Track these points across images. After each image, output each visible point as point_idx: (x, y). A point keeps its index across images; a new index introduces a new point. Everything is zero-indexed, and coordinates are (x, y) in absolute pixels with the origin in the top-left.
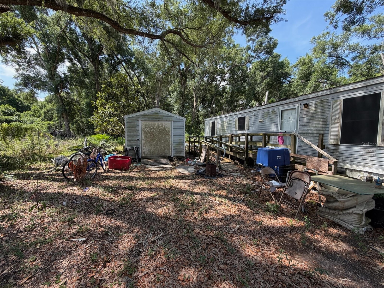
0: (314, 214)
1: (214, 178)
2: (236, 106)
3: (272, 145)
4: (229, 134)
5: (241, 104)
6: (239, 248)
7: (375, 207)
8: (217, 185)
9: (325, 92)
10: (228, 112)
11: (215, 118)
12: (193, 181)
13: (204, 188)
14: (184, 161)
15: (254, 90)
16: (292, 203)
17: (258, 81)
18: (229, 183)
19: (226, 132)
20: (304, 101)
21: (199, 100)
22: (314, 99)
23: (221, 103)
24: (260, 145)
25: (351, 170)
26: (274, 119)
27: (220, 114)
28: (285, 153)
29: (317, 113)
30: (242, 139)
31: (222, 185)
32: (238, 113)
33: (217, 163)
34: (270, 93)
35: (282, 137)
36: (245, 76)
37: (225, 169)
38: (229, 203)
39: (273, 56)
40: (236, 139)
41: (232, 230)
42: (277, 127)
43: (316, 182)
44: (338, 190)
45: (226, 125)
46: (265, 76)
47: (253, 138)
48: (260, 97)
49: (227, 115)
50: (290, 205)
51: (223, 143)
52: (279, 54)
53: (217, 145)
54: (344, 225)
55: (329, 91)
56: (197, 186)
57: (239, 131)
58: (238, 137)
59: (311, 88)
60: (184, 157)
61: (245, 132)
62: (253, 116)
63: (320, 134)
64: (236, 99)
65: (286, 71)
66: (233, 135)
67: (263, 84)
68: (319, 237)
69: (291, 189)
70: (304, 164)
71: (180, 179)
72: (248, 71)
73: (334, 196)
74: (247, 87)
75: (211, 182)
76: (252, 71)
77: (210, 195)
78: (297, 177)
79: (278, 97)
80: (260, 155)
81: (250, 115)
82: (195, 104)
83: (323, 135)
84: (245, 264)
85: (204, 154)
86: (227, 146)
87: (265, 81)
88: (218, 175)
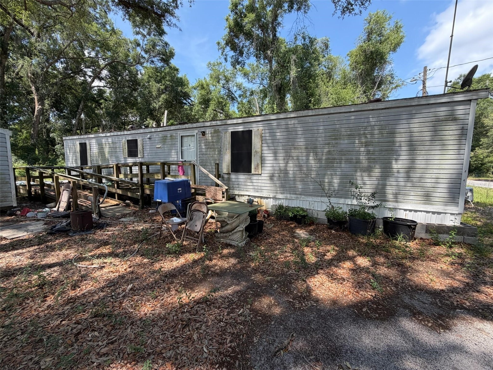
0: (212, 242)
1: (89, 232)
2: (125, 122)
3: (172, 176)
4: (112, 163)
5: (132, 121)
6: (132, 312)
7: (250, 222)
8: (94, 241)
9: (218, 122)
10: (110, 129)
11: (86, 136)
12: (43, 246)
13: (68, 252)
14: (16, 215)
15: (149, 105)
16: (194, 237)
17: (154, 94)
18: (116, 233)
19: (108, 160)
20: (201, 128)
21: (47, 102)
22: (209, 127)
23: (96, 114)
24: (159, 177)
25: (239, 195)
26: (173, 145)
27: (96, 132)
28: (186, 184)
29: (213, 142)
30: (135, 171)
31: (104, 239)
32: (126, 132)
33: (93, 208)
34: (170, 113)
35: (182, 167)
36: (135, 83)
37: (109, 215)
38: (116, 261)
39: (170, 68)
40: (126, 171)
41: (121, 296)
42: (177, 155)
43: (213, 211)
44: (228, 215)
45: (107, 149)
46: (162, 90)
47: (150, 169)
48: (159, 115)
49: (109, 134)
50: (192, 239)
51: (104, 177)
52: (177, 67)
53: (94, 180)
54: (233, 243)
55: (220, 121)
56: (53, 253)
57: (130, 159)
58: (128, 168)
59: (210, 115)
60: (15, 207)
61: (138, 160)
62: (148, 140)
63: (216, 164)
64: (124, 113)
65: (186, 90)
66: (119, 165)
67: (161, 99)
68: (216, 261)
69: (192, 222)
70: (204, 195)
71: (7, 251)
72: (139, 76)
73: (226, 220)
74: (139, 99)
75: (83, 240)
76: (145, 77)
77: (80, 259)
78: (196, 209)
79: (179, 119)
80: (157, 189)
81: (144, 138)
82: (37, 107)
83: (218, 164)
84: (139, 328)
85: (65, 197)
86: (111, 181)
87: (163, 96)
88: (95, 227)
